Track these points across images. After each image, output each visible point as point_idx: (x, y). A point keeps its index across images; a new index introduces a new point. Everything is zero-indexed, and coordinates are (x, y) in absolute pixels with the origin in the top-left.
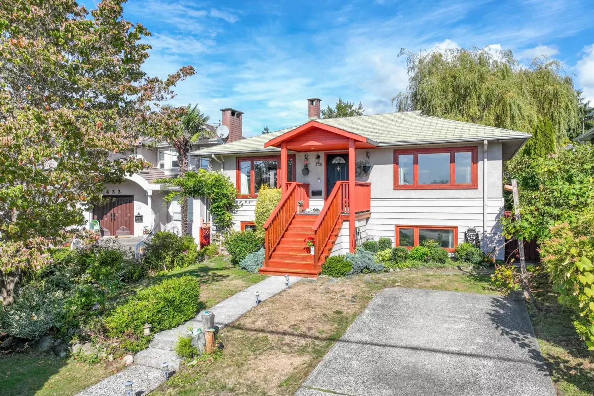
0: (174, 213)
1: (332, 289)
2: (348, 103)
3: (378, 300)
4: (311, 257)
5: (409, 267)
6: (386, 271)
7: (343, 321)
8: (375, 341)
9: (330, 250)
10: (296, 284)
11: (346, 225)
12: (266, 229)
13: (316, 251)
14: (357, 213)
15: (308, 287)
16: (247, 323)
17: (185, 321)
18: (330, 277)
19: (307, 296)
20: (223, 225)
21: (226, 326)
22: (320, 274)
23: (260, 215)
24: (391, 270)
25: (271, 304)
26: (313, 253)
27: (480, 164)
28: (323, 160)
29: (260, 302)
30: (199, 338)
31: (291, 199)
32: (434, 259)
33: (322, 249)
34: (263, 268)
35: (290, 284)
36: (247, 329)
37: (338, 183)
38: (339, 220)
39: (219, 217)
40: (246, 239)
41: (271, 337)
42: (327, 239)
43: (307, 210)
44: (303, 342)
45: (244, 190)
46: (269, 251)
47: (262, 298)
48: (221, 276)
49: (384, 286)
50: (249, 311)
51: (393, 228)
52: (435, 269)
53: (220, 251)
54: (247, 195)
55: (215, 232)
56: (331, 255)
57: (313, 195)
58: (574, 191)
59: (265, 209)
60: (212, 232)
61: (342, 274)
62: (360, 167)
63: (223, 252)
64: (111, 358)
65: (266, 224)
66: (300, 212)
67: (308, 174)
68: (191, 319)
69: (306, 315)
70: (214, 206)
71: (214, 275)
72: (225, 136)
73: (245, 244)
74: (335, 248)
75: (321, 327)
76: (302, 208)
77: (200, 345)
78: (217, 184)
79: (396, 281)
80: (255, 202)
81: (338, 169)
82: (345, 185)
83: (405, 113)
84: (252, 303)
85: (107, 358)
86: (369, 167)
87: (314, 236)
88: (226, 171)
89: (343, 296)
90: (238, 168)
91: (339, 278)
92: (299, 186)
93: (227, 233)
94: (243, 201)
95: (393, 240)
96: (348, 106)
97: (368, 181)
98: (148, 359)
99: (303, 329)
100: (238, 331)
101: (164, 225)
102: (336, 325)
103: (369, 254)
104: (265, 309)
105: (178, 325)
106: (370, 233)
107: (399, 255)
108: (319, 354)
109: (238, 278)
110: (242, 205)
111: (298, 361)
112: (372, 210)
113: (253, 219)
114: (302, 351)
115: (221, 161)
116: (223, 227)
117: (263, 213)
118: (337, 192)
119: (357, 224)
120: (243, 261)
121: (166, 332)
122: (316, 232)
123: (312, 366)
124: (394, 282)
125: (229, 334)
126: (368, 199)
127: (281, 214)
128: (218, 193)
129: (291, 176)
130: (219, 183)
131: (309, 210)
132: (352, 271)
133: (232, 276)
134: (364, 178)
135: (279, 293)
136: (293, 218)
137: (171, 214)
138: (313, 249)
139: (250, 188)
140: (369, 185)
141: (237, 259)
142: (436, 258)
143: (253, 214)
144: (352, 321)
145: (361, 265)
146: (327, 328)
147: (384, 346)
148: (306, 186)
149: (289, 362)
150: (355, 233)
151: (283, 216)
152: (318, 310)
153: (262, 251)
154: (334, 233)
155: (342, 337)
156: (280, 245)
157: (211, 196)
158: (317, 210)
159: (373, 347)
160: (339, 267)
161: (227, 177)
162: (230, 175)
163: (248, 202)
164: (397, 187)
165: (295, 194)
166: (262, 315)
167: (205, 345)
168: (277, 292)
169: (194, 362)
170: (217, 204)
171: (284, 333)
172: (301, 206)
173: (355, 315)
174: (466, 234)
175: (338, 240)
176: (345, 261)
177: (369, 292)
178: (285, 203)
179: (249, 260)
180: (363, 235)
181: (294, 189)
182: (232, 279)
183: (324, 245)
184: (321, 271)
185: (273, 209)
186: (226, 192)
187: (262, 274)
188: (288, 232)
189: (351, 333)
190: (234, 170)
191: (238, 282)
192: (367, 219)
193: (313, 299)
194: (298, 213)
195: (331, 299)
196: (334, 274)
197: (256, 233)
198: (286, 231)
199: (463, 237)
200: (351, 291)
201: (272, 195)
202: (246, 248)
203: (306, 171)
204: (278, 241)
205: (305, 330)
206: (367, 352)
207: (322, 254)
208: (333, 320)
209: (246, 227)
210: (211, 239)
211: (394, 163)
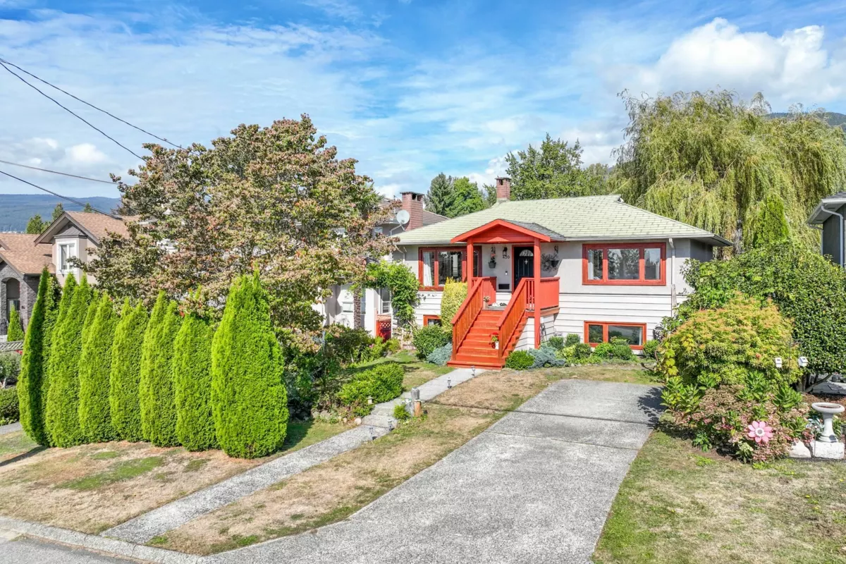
0: (344, 303)
1: (513, 378)
2: (559, 142)
3: (551, 388)
4: (495, 352)
5: (590, 363)
6: (567, 366)
7: (518, 400)
8: (540, 412)
9: (514, 345)
10: (481, 375)
11: (531, 321)
12: (454, 325)
13: (501, 346)
14: (541, 310)
15: (492, 377)
16: (442, 400)
17: (394, 398)
18: (514, 370)
19: (491, 384)
20: (405, 320)
21: (426, 401)
22: (503, 367)
23: (446, 309)
24: (573, 365)
25: (460, 389)
26: (497, 348)
27: (668, 260)
28: (510, 253)
29: (451, 387)
30: (410, 405)
31: (477, 294)
32: (617, 355)
33: (506, 344)
34: (451, 361)
35: (476, 375)
36: (442, 404)
37: (523, 280)
38: (524, 316)
39: (401, 310)
40: (433, 334)
41: (461, 409)
42: (511, 334)
43: (494, 305)
44: (486, 412)
45: (428, 282)
46: (456, 345)
47: (452, 384)
48: (412, 368)
49: (562, 378)
50: (443, 393)
51: (582, 324)
52: (617, 365)
53: (401, 346)
54: (431, 288)
55: (396, 326)
56: (515, 350)
57: (500, 288)
58: (715, 296)
59: (451, 304)
60: (393, 326)
61: (524, 367)
62: (548, 261)
63: (405, 347)
64: (345, 420)
65: (452, 319)
66: (486, 307)
67: (494, 267)
68: (398, 397)
69: (490, 396)
70: (396, 298)
71: (405, 368)
72: (405, 222)
73: (432, 339)
74: (519, 343)
75: (500, 403)
76: (488, 303)
77: (411, 411)
78: (400, 275)
79: (574, 374)
80: (440, 295)
81: (526, 262)
82: (531, 282)
83: (603, 197)
84: (444, 388)
85: (342, 420)
86: (558, 261)
87: (498, 332)
88: (408, 262)
89: (522, 384)
90: (421, 259)
91: (521, 371)
92: (485, 280)
93: (409, 327)
94: (426, 294)
95: (582, 337)
96: (558, 145)
97: (556, 276)
98: (373, 420)
99: (487, 404)
100: (435, 405)
101: (334, 317)
102: (512, 403)
103: (551, 350)
104: (455, 392)
105: (389, 400)
106: (558, 329)
107: (582, 350)
108: (497, 418)
109: (427, 370)
110: (425, 298)
111: (482, 421)
112: (561, 305)
113: (438, 313)
114: (486, 416)
115: (404, 251)
116: (405, 321)
117: (449, 308)
118: (522, 289)
119: (542, 320)
120: (430, 355)
121: (382, 404)
122: (500, 328)
123: (491, 423)
124: (571, 375)
125: (430, 406)
126: (556, 294)
127: (467, 309)
128: (401, 285)
129: (477, 272)
130: (401, 275)
131: (496, 305)
132: (534, 365)
133: (422, 368)
134: (553, 271)
135: (467, 381)
136: (479, 313)
137: (341, 304)
138: (497, 344)
139: (433, 278)
140: (557, 280)
141: (424, 353)
142: (619, 355)
143: (439, 307)
144: (525, 401)
145: (542, 359)
146: (505, 404)
147: (546, 414)
148: (493, 280)
149: (476, 421)
150: (540, 330)
151: (469, 312)
152: (499, 393)
153: (449, 346)
154: (518, 329)
155: (516, 410)
156: (466, 340)
157: (394, 289)
158: (504, 304)
159: (537, 415)
160: (521, 361)
161: (409, 267)
162: (412, 266)
163: (431, 295)
164: (586, 282)
165: (481, 290)
166: (454, 395)
167: (414, 411)
168: (465, 380)
169: (407, 422)
170: (399, 297)
171: (472, 407)
172: (487, 301)
173: (530, 397)
174: (654, 332)
175: (523, 336)
176: (527, 355)
177: (546, 382)
178: (471, 299)
179: (437, 354)
180: (548, 331)
181: (480, 285)
182: (423, 371)
183: (508, 340)
184: (505, 363)
185: (459, 304)
186: (409, 284)
187: (450, 366)
188: (474, 327)
189: (522, 407)
190: (415, 260)
191: (429, 373)
192: (555, 315)
193: (496, 386)
194: (484, 308)
195: (511, 386)
196: (517, 367)
197: (442, 328)
198: (472, 326)
199: (652, 334)
200: (530, 381)
201: (458, 289)
202: (433, 342)
203: (493, 263)
204: (464, 336)
205: (488, 405)
206: (531, 417)
207: (506, 348)
208: (511, 399)
209: (429, 320)
210: (392, 333)
211: (583, 258)
